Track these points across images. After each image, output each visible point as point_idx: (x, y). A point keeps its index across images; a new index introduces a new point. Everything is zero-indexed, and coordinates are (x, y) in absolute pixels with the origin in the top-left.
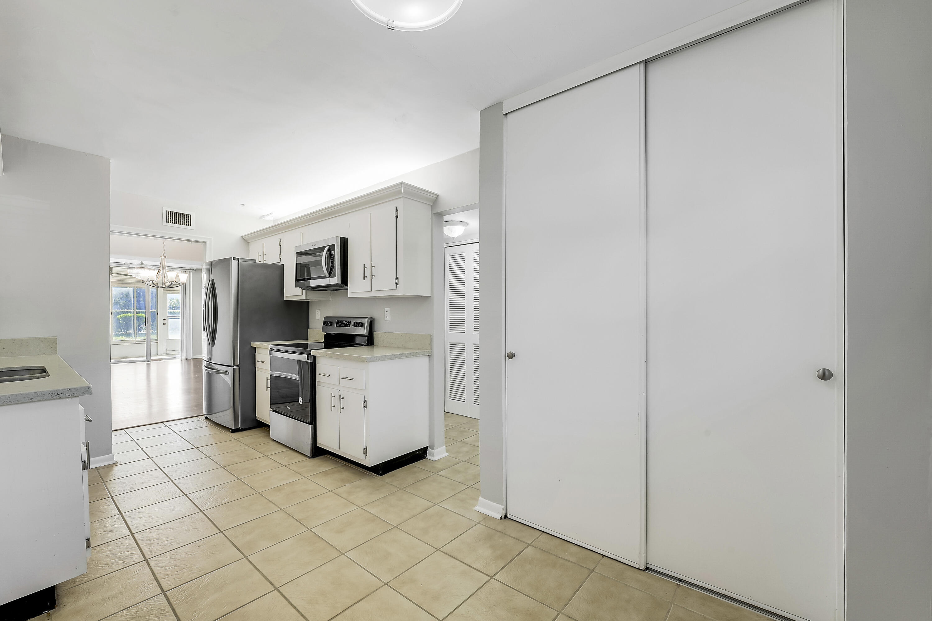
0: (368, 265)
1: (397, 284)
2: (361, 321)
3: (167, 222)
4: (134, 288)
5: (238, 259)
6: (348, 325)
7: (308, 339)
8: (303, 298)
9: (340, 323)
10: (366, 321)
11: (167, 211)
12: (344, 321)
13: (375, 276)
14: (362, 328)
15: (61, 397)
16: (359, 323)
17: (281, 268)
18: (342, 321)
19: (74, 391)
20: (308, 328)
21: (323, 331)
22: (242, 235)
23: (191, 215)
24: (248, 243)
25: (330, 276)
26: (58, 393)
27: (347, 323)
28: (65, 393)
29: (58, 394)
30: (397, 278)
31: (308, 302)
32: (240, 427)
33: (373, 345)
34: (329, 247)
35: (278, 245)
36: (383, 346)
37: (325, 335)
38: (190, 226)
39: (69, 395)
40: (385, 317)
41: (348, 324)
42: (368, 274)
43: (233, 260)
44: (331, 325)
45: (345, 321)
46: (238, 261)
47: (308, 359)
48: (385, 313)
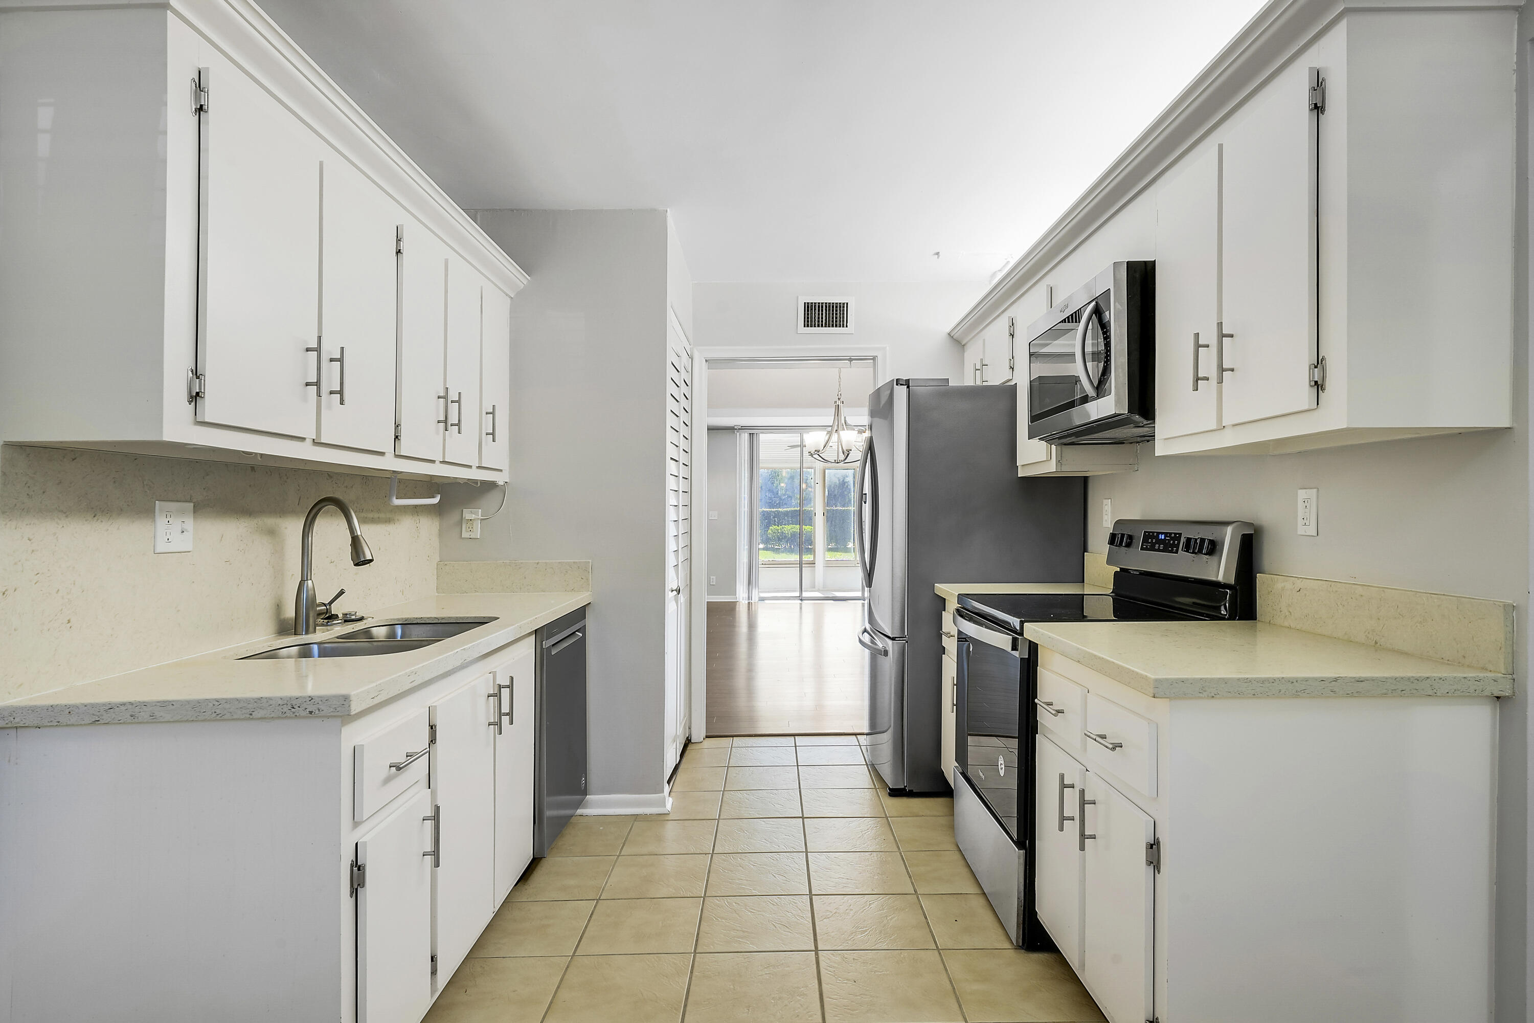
0: (1209, 336)
1: (1318, 386)
2: (1208, 534)
3: (805, 326)
4: (854, 469)
5: (907, 383)
6: (1173, 546)
7: (1083, 582)
8: (1050, 468)
9: (1152, 541)
10: (1229, 539)
11: (805, 303)
12: (1162, 533)
13: (1232, 370)
14: (1213, 560)
15: (298, 715)
16: (1203, 540)
17: (1010, 392)
18: (1158, 533)
19: (320, 703)
20: (1085, 549)
21: (1109, 562)
22: (948, 330)
23: (847, 304)
24: (964, 345)
25: (1097, 396)
26: (294, 703)
27: (1172, 538)
28: (305, 705)
29: (293, 708)
30: (1319, 363)
31: (1085, 479)
32: (906, 786)
33: (1256, 619)
34: (1096, 302)
35: (1008, 334)
36: (1289, 628)
37: (1116, 573)
38: (847, 327)
39: (311, 712)
40: (1300, 522)
41: (1174, 542)
42: (1208, 366)
43: (897, 385)
44: (1128, 545)
45: (1166, 534)
46: (908, 387)
47: (1014, 648)
48: (1300, 505)
